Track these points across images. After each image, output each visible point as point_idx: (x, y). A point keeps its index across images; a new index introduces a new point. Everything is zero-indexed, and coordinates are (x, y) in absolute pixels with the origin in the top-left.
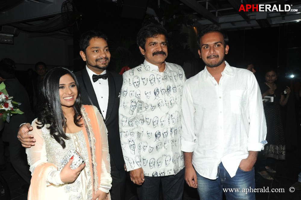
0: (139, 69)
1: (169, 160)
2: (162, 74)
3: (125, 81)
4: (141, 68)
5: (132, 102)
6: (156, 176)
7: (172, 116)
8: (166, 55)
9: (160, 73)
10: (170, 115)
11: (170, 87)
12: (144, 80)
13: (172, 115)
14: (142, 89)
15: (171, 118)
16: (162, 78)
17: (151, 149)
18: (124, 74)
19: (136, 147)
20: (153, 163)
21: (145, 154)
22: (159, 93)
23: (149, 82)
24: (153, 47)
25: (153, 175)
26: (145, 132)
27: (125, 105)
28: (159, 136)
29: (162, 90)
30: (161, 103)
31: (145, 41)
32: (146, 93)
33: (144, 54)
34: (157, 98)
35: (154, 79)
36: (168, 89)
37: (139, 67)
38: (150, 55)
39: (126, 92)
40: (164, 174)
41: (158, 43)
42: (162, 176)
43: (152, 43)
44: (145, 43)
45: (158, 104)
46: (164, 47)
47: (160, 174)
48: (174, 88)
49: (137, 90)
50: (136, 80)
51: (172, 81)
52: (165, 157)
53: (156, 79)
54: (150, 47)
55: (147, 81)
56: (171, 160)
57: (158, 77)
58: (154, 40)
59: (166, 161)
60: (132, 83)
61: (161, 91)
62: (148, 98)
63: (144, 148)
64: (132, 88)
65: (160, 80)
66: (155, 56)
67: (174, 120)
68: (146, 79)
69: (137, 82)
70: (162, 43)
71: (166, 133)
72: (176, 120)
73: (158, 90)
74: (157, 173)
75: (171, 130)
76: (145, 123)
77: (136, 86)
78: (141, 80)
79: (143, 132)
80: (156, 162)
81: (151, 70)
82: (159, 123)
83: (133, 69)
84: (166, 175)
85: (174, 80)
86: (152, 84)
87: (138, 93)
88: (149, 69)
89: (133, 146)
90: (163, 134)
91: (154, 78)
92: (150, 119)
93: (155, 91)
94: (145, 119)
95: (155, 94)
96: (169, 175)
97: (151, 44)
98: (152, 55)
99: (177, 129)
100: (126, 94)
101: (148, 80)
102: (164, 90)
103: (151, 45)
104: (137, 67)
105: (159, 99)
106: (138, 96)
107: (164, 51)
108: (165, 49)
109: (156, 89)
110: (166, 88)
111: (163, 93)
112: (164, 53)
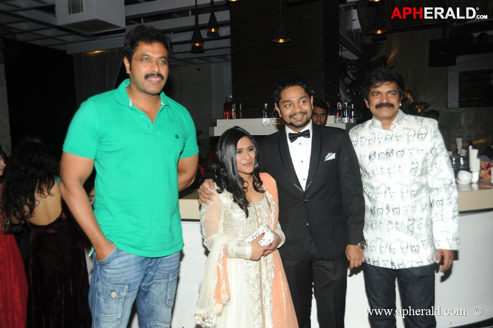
1: (385, 247)
2: (384, 132)
6: (368, 263)
7: (389, 189)
8: (393, 108)
10: (387, 187)
11: (392, 150)
12: (362, 139)
15: (388, 191)
16: (384, 137)
22: (376, 157)
23: (367, 141)
24: (377, 98)
28: (374, 211)
30: (375, 169)
31: (368, 90)
32: (361, 156)
33: (368, 107)
34: (371, 163)
35: (373, 139)
36: (387, 153)
38: (373, 109)
40: (377, 263)
41: (383, 92)
43: (374, 92)
44: (368, 94)
45: (373, 171)
46: (392, 98)
50: (355, 138)
52: (380, 241)
53: (376, 140)
54: (373, 98)
56: (388, 247)
57: (380, 137)
58: (379, 89)
59: (381, 247)
61: (379, 155)
62: (362, 162)
65: (381, 140)
66: (378, 109)
67: (393, 194)
68: (365, 138)
69: (355, 141)
70: (389, 92)
71: (381, 210)
73: (375, 153)
78: (359, 138)
80: (369, 245)
82: (374, 196)
84: (380, 266)
86: (370, 146)
91: (375, 138)
93: (371, 155)
95: (370, 158)
96: (384, 267)
101: (368, 139)
102: (383, 154)
103: (374, 95)
105: (373, 165)
107: (391, 102)
108: (394, 100)
109: (373, 152)
110: (385, 153)
111: (380, 158)
112: (391, 105)
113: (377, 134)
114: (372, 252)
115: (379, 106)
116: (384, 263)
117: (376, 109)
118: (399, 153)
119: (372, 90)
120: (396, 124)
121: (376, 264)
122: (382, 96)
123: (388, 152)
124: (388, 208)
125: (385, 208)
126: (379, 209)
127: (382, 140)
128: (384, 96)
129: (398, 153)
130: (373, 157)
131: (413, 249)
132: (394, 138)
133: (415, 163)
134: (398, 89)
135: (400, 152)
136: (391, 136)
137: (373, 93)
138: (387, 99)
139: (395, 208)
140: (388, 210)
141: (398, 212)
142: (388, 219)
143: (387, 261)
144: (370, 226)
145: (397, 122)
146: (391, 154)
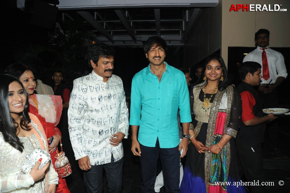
0: (87, 78)
1: (108, 151)
2: (105, 83)
3: (76, 87)
4: (89, 78)
5: (80, 104)
6: (98, 165)
9: (104, 83)
10: (111, 117)
11: (111, 95)
12: (91, 88)
13: (112, 117)
14: (89, 95)
15: (111, 120)
16: (105, 87)
17: (96, 143)
18: (74, 81)
19: (83, 140)
20: (96, 154)
21: (89, 147)
22: (103, 99)
23: (95, 89)
25: (95, 164)
26: (91, 130)
27: (74, 106)
28: (102, 133)
29: (105, 97)
30: (103, 107)
32: (92, 98)
33: (94, 67)
34: (101, 103)
35: (99, 88)
36: (109, 97)
37: (88, 76)
39: (75, 96)
40: (103, 162)
42: (102, 164)
45: (101, 108)
47: (101, 163)
48: (114, 95)
49: (85, 96)
50: (84, 87)
51: (112, 89)
52: (105, 149)
53: (101, 88)
55: (94, 88)
56: (110, 151)
57: (103, 86)
59: (106, 152)
60: (80, 89)
62: (93, 102)
63: (89, 142)
64: (81, 93)
65: (104, 88)
67: (113, 121)
68: (93, 87)
69: (85, 89)
71: (108, 131)
72: (115, 120)
73: (102, 96)
74: (98, 162)
75: (111, 129)
76: (91, 123)
77: (84, 92)
78: (88, 87)
79: (89, 129)
80: (98, 153)
81: (97, 80)
82: (103, 123)
83: (82, 77)
84: (105, 163)
85: (115, 88)
86: (97, 92)
87: (85, 98)
88: (95, 79)
89: (80, 139)
90: (105, 132)
91: (99, 87)
92: (95, 120)
93: (99, 98)
94: (91, 119)
95: (99, 100)
99: (116, 127)
100: (75, 97)
102: (106, 97)
104: (86, 76)
105: (102, 104)
106: (85, 100)
110: (108, 96)
111: (105, 99)
113: (100, 85)
114: (101, 157)
116: (107, 161)
118: (114, 96)
124: (111, 130)
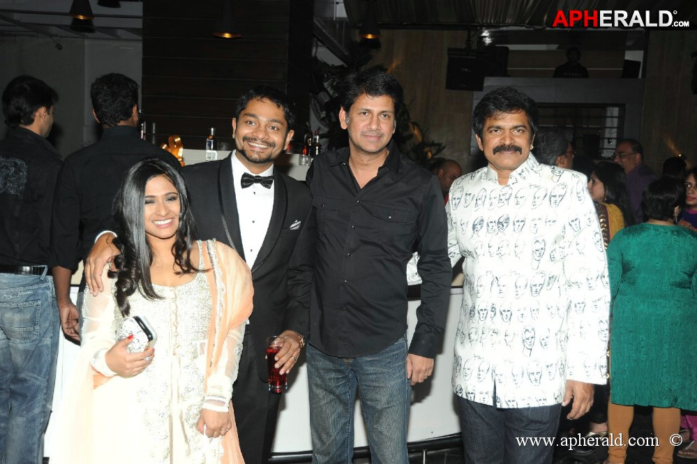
1: (486, 371)
6: (459, 395)
8: (521, 153)
10: (495, 276)
11: (508, 219)
12: (468, 197)
15: (495, 283)
16: (498, 198)
17: (463, 337)
22: (483, 228)
23: (474, 202)
24: (496, 136)
28: (473, 313)
29: (491, 222)
30: (479, 246)
31: (482, 121)
32: (462, 223)
33: (482, 150)
34: (475, 236)
35: (483, 198)
36: (499, 223)
40: (472, 396)
41: (506, 128)
43: (492, 127)
44: (482, 129)
45: (475, 250)
46: (519, 136)
50: (457, 194)
52: (478, 362)
53: (487, 200)
54: (490, 135)
55: (473, 199)
56: (490, 371)
57: (492, 196)
61: (488, 225)
62: (463, 233)
65: (493, 200)
66: (497, 154)
68: (472, 195)
70: (515, 127)
71: (485, 312)
73: (482, 220)
78: (464, 195)
82: (475, 288)
86: (477, 208)
90: (479, 313)
91: (486, 197)
93: (476, 223)
95: (474, 228)
96: (482, 402)
97: (492, 129)
98: (492, 153)
102: (494, 224)
103: (491, 132)
107: (517, 144)
108: (522, 140)
109: (480, 219)
110: (497, 222)
111: (489, 229)
112: (517, 149)
113: (488, 192)
114: (467, 378)
115: (499, 149)
116: (482, 396)
117: (494, 154)
119: (488, 123)
120: (518, 177)
121: (471, 398)
122: (504, 133)
123: (501, 221)
124: (494, 310)
125: (489, 309)
126: (481, 310)
127: (495, 202)
128: (507, 133)
129: (516, 223)
130: (479, 227)
131: (532, 377)
132: (512, 200)
133: (540, 241)
134: (529, 123)
135: (519, 223)
136: (507, 196)
137: (490, 128)
138: (511, 139)
139: (504, 311)
140: (493, 313)
141: (509, 316)
142: (493, 327)
143: (487, 393)
144: (467, 335)
145: (520, 174)
146: (505, 225)
